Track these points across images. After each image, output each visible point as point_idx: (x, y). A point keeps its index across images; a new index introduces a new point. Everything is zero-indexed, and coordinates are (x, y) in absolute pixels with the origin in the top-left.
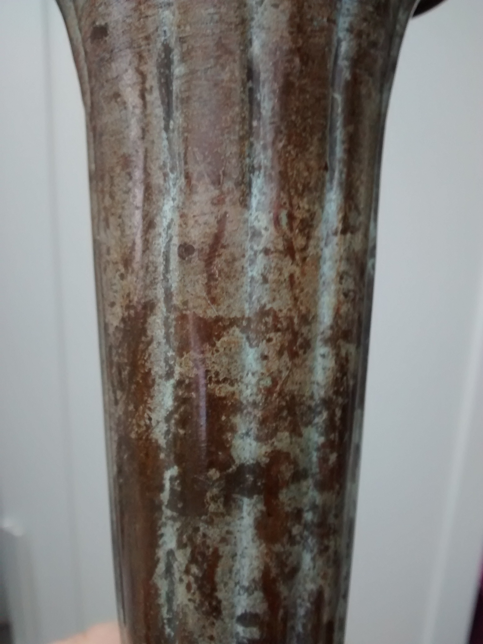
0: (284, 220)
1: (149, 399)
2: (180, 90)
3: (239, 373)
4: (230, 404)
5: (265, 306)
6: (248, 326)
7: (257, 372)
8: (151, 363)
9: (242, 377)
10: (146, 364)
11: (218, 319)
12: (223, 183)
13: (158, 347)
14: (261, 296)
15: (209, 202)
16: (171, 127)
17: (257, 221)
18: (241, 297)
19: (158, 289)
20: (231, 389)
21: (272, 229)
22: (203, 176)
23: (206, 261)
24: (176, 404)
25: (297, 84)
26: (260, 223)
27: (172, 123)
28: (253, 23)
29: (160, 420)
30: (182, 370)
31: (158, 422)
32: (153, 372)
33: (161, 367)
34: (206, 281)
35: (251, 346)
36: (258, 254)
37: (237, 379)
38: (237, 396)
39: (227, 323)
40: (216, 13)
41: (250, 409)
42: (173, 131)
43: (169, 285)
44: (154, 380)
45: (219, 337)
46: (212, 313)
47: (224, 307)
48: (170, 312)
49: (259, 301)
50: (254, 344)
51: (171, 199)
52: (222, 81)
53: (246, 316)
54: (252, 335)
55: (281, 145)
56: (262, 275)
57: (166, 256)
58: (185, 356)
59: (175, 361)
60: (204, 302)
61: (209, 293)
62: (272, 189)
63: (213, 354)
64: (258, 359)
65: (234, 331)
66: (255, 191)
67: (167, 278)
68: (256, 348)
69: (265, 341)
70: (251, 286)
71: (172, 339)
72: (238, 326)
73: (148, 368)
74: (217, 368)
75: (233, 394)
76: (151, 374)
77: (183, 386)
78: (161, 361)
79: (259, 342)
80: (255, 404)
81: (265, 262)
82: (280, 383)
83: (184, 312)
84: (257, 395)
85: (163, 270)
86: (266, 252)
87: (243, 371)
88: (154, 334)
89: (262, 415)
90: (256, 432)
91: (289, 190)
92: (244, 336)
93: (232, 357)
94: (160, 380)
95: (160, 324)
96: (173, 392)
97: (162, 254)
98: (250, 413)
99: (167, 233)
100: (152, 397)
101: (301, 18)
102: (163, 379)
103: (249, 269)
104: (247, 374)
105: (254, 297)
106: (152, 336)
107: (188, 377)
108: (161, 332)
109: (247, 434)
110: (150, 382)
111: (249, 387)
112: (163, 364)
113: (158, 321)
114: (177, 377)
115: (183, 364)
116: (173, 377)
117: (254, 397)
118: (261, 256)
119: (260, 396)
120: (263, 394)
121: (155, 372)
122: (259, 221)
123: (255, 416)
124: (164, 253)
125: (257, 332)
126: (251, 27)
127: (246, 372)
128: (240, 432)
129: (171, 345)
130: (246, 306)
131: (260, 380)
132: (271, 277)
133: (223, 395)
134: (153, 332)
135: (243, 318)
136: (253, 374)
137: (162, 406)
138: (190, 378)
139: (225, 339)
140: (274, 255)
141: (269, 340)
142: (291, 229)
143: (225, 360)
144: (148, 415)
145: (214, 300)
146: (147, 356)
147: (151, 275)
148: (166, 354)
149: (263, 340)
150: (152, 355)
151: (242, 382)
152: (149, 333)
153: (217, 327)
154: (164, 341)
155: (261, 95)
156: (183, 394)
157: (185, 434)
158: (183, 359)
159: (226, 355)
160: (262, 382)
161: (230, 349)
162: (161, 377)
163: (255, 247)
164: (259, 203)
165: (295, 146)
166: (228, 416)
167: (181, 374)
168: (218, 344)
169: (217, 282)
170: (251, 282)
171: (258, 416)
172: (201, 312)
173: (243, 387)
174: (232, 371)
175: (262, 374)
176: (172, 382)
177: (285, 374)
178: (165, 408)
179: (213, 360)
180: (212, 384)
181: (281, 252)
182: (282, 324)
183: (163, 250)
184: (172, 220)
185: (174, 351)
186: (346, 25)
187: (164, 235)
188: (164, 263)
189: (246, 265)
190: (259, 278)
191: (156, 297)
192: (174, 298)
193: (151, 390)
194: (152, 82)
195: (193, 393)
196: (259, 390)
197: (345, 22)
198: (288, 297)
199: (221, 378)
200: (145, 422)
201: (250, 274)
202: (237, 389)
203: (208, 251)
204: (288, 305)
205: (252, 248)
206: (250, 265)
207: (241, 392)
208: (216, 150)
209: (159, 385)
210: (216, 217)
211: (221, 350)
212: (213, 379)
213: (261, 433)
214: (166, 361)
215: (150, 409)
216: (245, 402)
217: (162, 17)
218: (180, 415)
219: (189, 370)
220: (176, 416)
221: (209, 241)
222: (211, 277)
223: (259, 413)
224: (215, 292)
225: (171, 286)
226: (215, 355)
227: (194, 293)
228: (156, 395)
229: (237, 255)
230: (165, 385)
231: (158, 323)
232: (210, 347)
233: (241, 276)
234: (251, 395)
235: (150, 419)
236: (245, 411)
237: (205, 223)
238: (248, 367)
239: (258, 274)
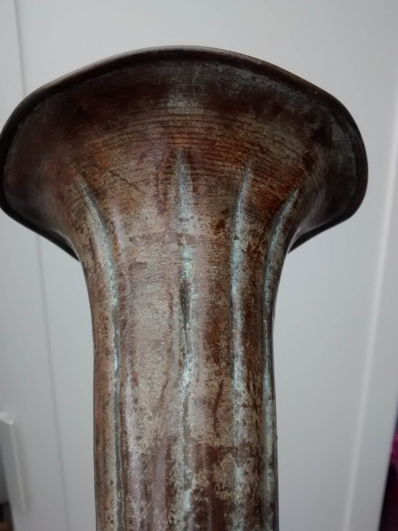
0: (252, 388)
1: (172, 504)
2: (195, 307)
3: (233, 484)
4: (229, 505)
5: (245, 440)
6: (237, 452)
7: (242, 483)
8: (174, 478)
9: (234, 487)
10: (170, 479)
11: (221, 447)
12: (221, 363)
13: (179, 467)
14: (243, 434)
15: (214, 374)
16: (187, 327)
17: (238, 387)
18: (232, 433)
19: (180, 427)
20: (229, 494)
21: (246, 392)
22: (210, 357)
23: (213, 410)
24: (193, 507)
25: (253, 313)
26: (240, 388)
27: (187, 324)
28: (233, 277)
29: (180, 519)
30: (198, 483)
31: (179, 521)
32: (175, 485)
33: (181, 481)
34: (213, 422)
35: (238, 466)
36: (240, 407)
37: (232, 488)
38: (232, 500)
39: (226, 451)
40: (217, 269)
41: (239, 509)
42: (189, 330)
43: (188, 424)
44: (176, 491)
45: (221, 460)
46: (217, 443)
47: (223, 440)
48: (188, 443)
49: (242, 437)
50: (240, 465)
51: (188, 369)
52: (220, 305)
53: (235, 446)
54: (239, 459)
55: (248, 344)
56: (243, 420)
57: (185, 405)
58: (200, 473)
59: (193, 476)
60: (212, 436)
61: (215, 430)
62: (245, 369)
63: (218, 471)
64: (243, 474)
65: (229, 456)
66: (236, 369)
67: (186, 420)
68: (241, 467)
69: (246, 463)
70: (237, 427)
71: (190, 461)
72: (231, 453)
73: (171, 482)
74: (221, 480)
75: (230, 498)
76: (174, 486)
77: (199, 493)
78: (181, 476)
79: (243, 463)
80: (242, 505)
81: (244, 412)
82: (255, 491)
83: (200, 443)
84: (243, 499)
85: (183, 414)
86: (244, 406)
87: (234, 483)
88: (176, 458)
89: (246, 513)
90: (244, 525)
91: (252, 371)
92: (234, 459)
93: (229, 473)
94: (180, 490)
95: (181, 451)
96: (191, 498)
97: (182, 404)
98: (239, 511)
99: (186, 391)
100: (174, 503)
101: (254, 279)
102: (183, 490)
103: (235, 416)
104: (237, 485)
105: (239, 434)
106: (175, 459)
107: (203, 487)
108: (182, 456)
109: (238, 526)
110: (173, 492)
111: (238, 493)
112: (182, 479)
113: (180, 449)
114: (193, 487)
115: (199, 478)
116: (191, 487)
117: (241, 500)
118: (241, 408)
119: (245, 500)
120: (246, 498)
121: (177, 485)
122: (239, 387)
123: (242, 513)
124: (183, 403)
125: (242, 457)
126: (232, 279)
127: (236, 483)
128: (234, 525)
129: (189, 465)
130: (235, 439)
131: (244, 488)
132: (247, 422)
133: (225, 499)
134: (175, 456)
135: (233, 447)
136: (240, 485)
137: (182, 509)
138: (203, 488)
139: (225, 461)
140: (249, 408)
141: (249, 462)
142: (255, 393)
143: (225, 475)
144: (171, 516)
145: (218, 435)
146: (171, 473)
147: (175, 417)
148: (185, 472)
149: (245, 462)
150: (175, 473)
151: (234, 490)
152: (173, 457)
153: (220, 453)
154: (183, 463)
155: (237, 316)
156: (198, 499)
157: (201, 528)
158: (199, 474)
159: (226, 471)
160: (245, 490)
161: (228, 468)
162: (181, 488)
163: (238, 403)
164: (238, 376)
165: (254, 346)
166: (228, 514)
167: (197, 485)
168: (221, 464)
169: (220, 424)
170: (236, 424)
171: (244, 513)
172: (210, 443)
173: (235, 493)
174: (229, 482)
175: (246, 484)
176: (190, 491)
177: (257, 485)
178: (184, 510)
179: (219, 475)
180: (218, 492)
181: (251, 407)
182: (254, 452)
183: (183, 401)
184: (190, 382)
185: (192, 469)
186: (268, 285)
187: (183, 392)
188: (184, 410)
189: (234, 414)
190: (241, 422)
191: (178, 433)
192: (192, 433)
193: (174, 498)
194: (177, 300)
195: (206, 498)
196: (244, 495)
197: (267, 283)
198: (256, 435)
199: (223, 487)
200: (169, 522)
201: (236, 419)
202: (232, 494)
203: (214, 404)
204: (256, 440)
205: (236, 403)
206: (236, 413)
207: (234, 497)
208: (217, 343)
209: (179, 494)
210: (218, 383)
211: (223, 468)
212: (219, 488)
213: (247, 525)
214: (185, 476)
215: (172, 512)
216: (236, 504)
217: (184, 265)
218: (196, 514)
219: (203, 482)
220: (193, 515)
221: (214, 397)
222: (216, 420)
223: (244, 512)
224: (218, 429)
225: (190, 425)
226: (219, 472)
227: (206, 430)
228: (177, 501)
229: (229, 407)
230: (183, 494)
231: (179, 450)
232: (217, 466)
233: (232, 421)
234: (240, 499)
235: (173, 519)
236: (237, 510)
237: (212, 386)
238: (237, 480)
239: (241, 420)
